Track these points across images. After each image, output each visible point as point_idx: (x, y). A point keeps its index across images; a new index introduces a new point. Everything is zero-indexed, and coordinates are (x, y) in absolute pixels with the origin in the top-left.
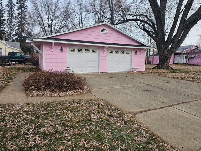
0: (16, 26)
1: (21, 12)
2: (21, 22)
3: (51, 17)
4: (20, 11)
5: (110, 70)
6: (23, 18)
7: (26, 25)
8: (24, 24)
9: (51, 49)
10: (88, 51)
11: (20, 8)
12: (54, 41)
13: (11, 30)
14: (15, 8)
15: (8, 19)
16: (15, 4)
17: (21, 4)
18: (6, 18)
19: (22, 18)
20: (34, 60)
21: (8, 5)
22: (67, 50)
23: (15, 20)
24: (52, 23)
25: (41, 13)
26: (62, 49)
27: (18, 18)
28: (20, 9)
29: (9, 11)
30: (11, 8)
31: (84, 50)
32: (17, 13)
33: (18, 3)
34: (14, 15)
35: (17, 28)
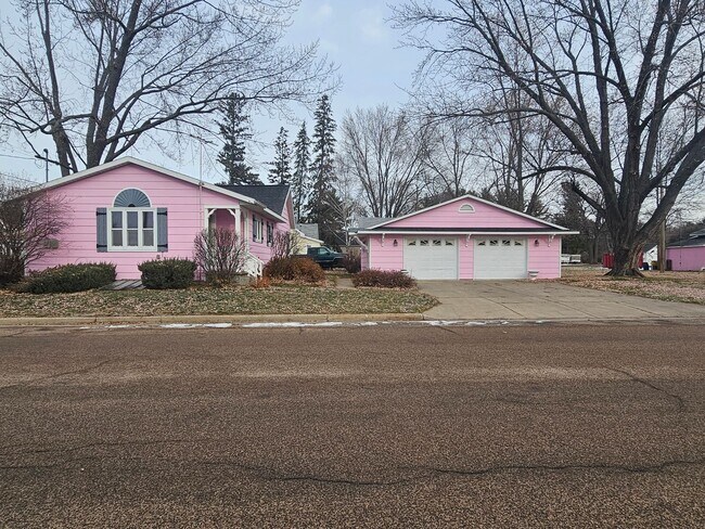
0: (310, 186)
1: (323, 155)
2: (321, 176)
3: (386, 155)
4: (320, 151)
5: (479, 275)
6: (326, 168)
7: (332, 182)
8: (327, 179)
9: (381, 242)
10: (438, 243)
11: (321, 145)
12: (384, 233)
13: (300, 195)
14: (310, 149)
15: (295, 174)
16: (311, 139)
17: (322, 136)
18: (292, 172)
19: (324, 167)
20: (351, 263)
21: (297, 144)
22: (403, 244)
23: (309, 174)
24: (387, 170)
25: (364, 151)
26: (395, 242)
27: (315, 169)
28: (322, 147)
29: (299, 156)
30: (304, 148)
31: (431, 242)
32: (313, 157)
33: (317, 136)
34: (308, 163)
35: (312, 189)
